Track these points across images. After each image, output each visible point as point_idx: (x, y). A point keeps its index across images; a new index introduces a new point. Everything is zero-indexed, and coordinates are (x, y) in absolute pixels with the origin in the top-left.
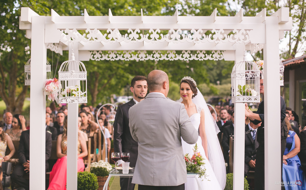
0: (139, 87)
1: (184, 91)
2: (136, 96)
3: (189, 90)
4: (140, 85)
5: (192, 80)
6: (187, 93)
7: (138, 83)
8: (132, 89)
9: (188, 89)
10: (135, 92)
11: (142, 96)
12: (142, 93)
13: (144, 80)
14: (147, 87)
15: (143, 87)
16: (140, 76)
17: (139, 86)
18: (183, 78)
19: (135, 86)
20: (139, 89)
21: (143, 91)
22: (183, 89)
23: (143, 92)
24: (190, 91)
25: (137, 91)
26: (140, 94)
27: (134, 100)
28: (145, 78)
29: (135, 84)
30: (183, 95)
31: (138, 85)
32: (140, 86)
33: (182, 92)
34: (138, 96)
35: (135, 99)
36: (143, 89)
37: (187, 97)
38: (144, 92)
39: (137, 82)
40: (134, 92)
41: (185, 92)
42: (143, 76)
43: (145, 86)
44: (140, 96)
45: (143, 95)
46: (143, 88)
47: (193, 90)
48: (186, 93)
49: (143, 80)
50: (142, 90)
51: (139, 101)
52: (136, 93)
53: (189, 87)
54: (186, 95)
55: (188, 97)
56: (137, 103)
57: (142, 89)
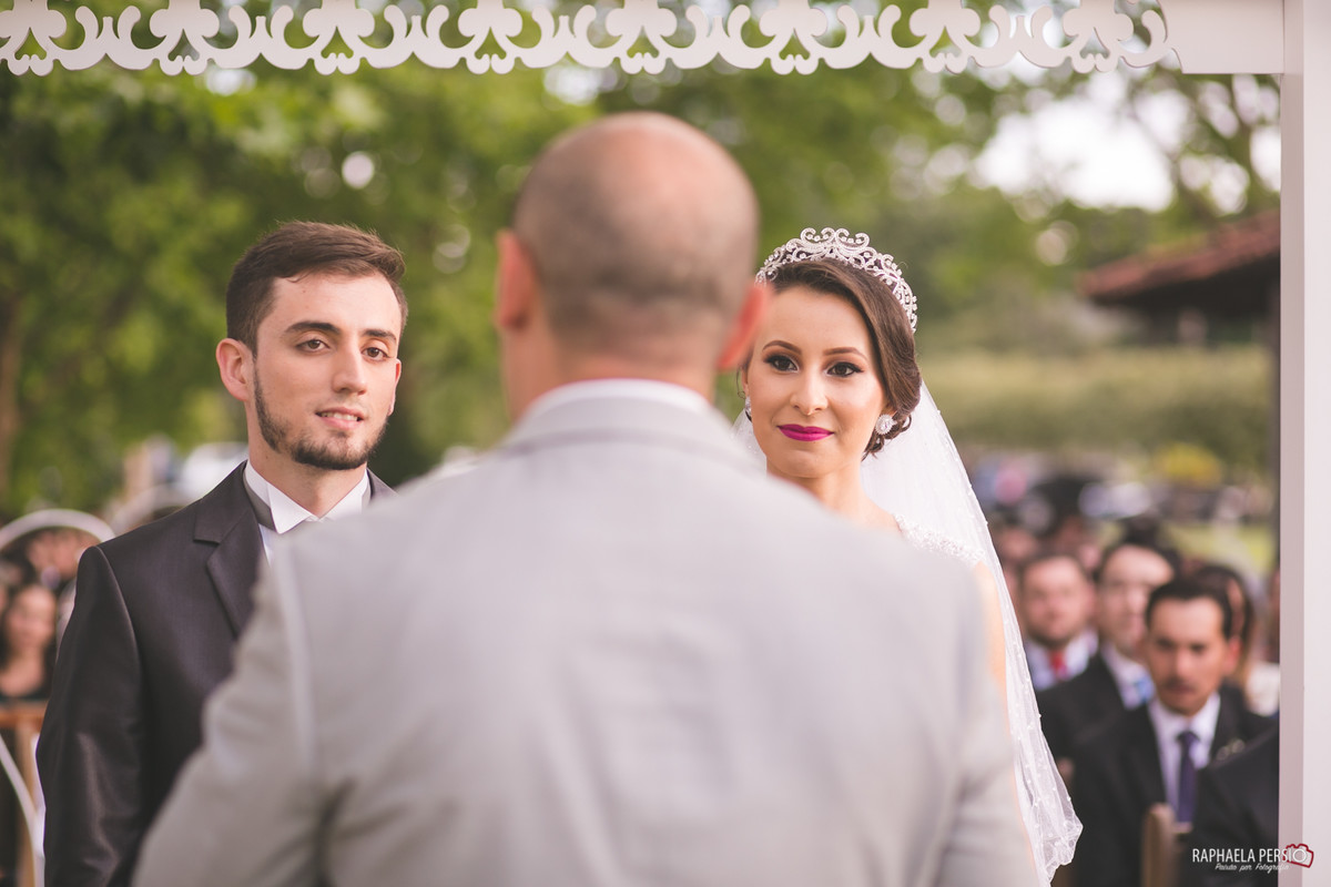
0: (314, 344)
1: (803, 386)
2: (273, 444)
3: (856, 369)
4: (325, 327)
5: (890, 272)
6: (834, 410)
7: (295, 298)
8: (232, 358)
9: (840, 368)
10: (267, 398)
11: (335, 447)
12: (344, 412)
13: (364, 272)
14: (394, 352)
15: (354, 345)
16: (330, 229)
17: (312, 335)
18: (789, 246)
19: (269, 331)
20: (312, 370)
21: (345, 391)
22: (785, 360)
23: (346, 405)
24: (865, 390)
25: (290, 390)
26: (313, 420)
27: (253, 479)
28: (379, 248)
29: (269, 308)
30: (788, 418)
31: (300, 318)
32: (318, 336)
33: (773, 386)
34: (292, 439)
35: (260, 472)
36: (352, 372)
37: (826, 444)
38: (355, 404)
39: (285, 288)
40: (258, 393)
41: (817, 389)
42: (357, 232)
43: (374, 334)
44: (319, 436)
45: (342, 434)
46: (348, 357)
47: (890, 376)
48: (824, 404)
49: (354, 273)
50: (342, 380)
51: (310, 502)
52: (279, 412)
53: (856, 342)
54: (824, 422)
55: (841, 442)
56: (285, 513)
57: (346, 366)
